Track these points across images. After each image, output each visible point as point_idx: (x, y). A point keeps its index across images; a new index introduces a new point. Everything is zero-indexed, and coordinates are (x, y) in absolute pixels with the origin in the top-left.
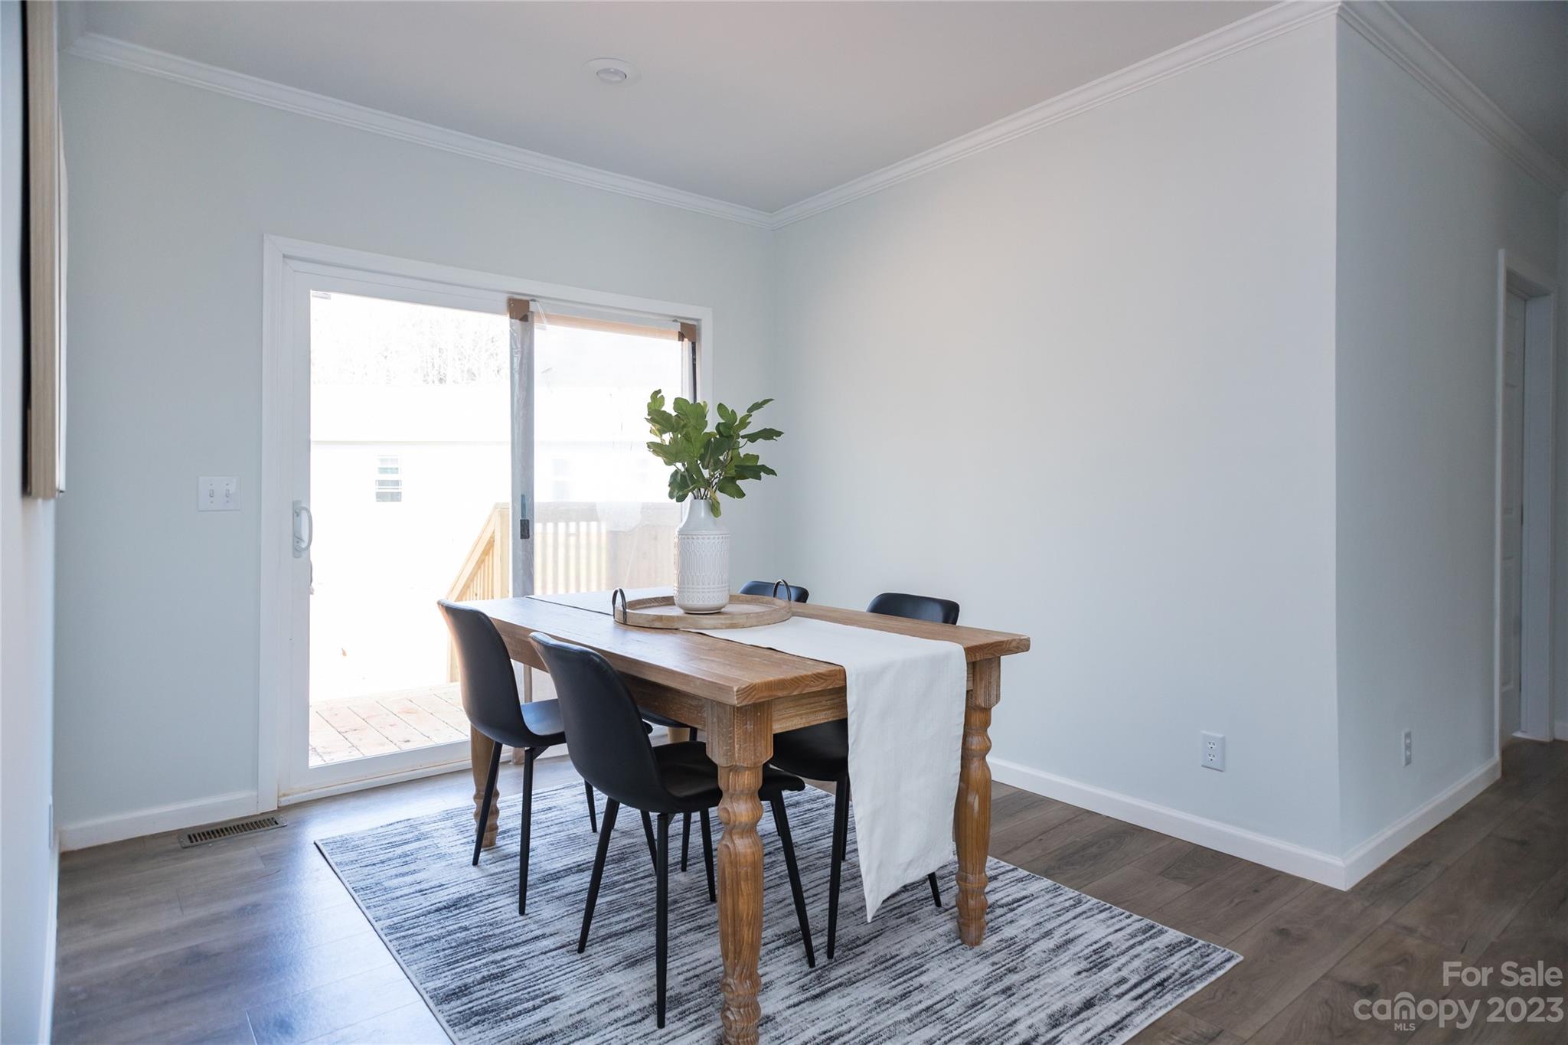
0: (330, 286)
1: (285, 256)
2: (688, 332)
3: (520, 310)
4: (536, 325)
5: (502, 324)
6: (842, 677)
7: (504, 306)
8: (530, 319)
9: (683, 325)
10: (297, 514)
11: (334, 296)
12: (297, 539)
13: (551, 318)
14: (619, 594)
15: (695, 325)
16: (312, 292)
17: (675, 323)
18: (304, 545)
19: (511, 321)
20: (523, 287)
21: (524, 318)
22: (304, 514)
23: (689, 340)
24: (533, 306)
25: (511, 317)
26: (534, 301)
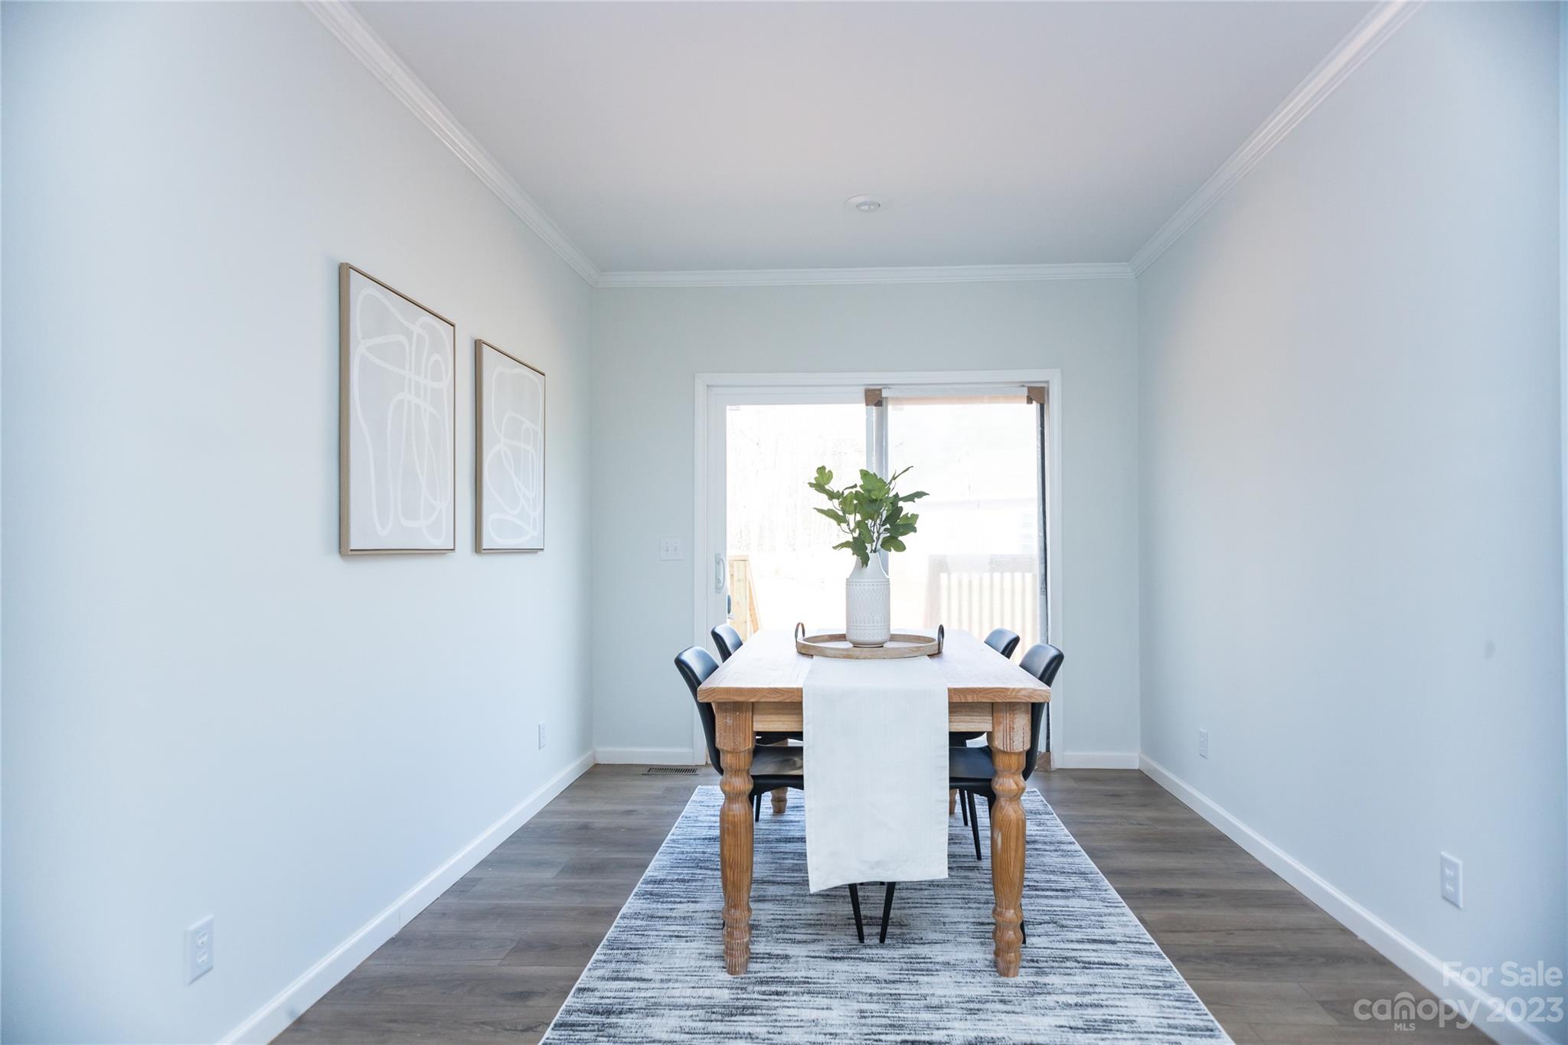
0: (737, 402)
1: (708, 386)
2: (1037, 395)
3: (875, 398)
4: (890, 408)
5: (860, 411)
6: (800, 694)
7: (862, 395)
8: (884, 404)
9: (1030, 389)
10: (718, 563)
11: (742, 407)
12: (718, 581)
13: (898, 400)
14: (800, 627)
15: (1043, 388)
16: (728, 407)
17: (1022, 388)
18: (721, 585)
19: (867, 409)
20: (875, 379)
21: (879, 403)
22: (721, 563)
23: (1037, 403)
24: (884, 394)
25: (867, 405)
26: (885, 388)
